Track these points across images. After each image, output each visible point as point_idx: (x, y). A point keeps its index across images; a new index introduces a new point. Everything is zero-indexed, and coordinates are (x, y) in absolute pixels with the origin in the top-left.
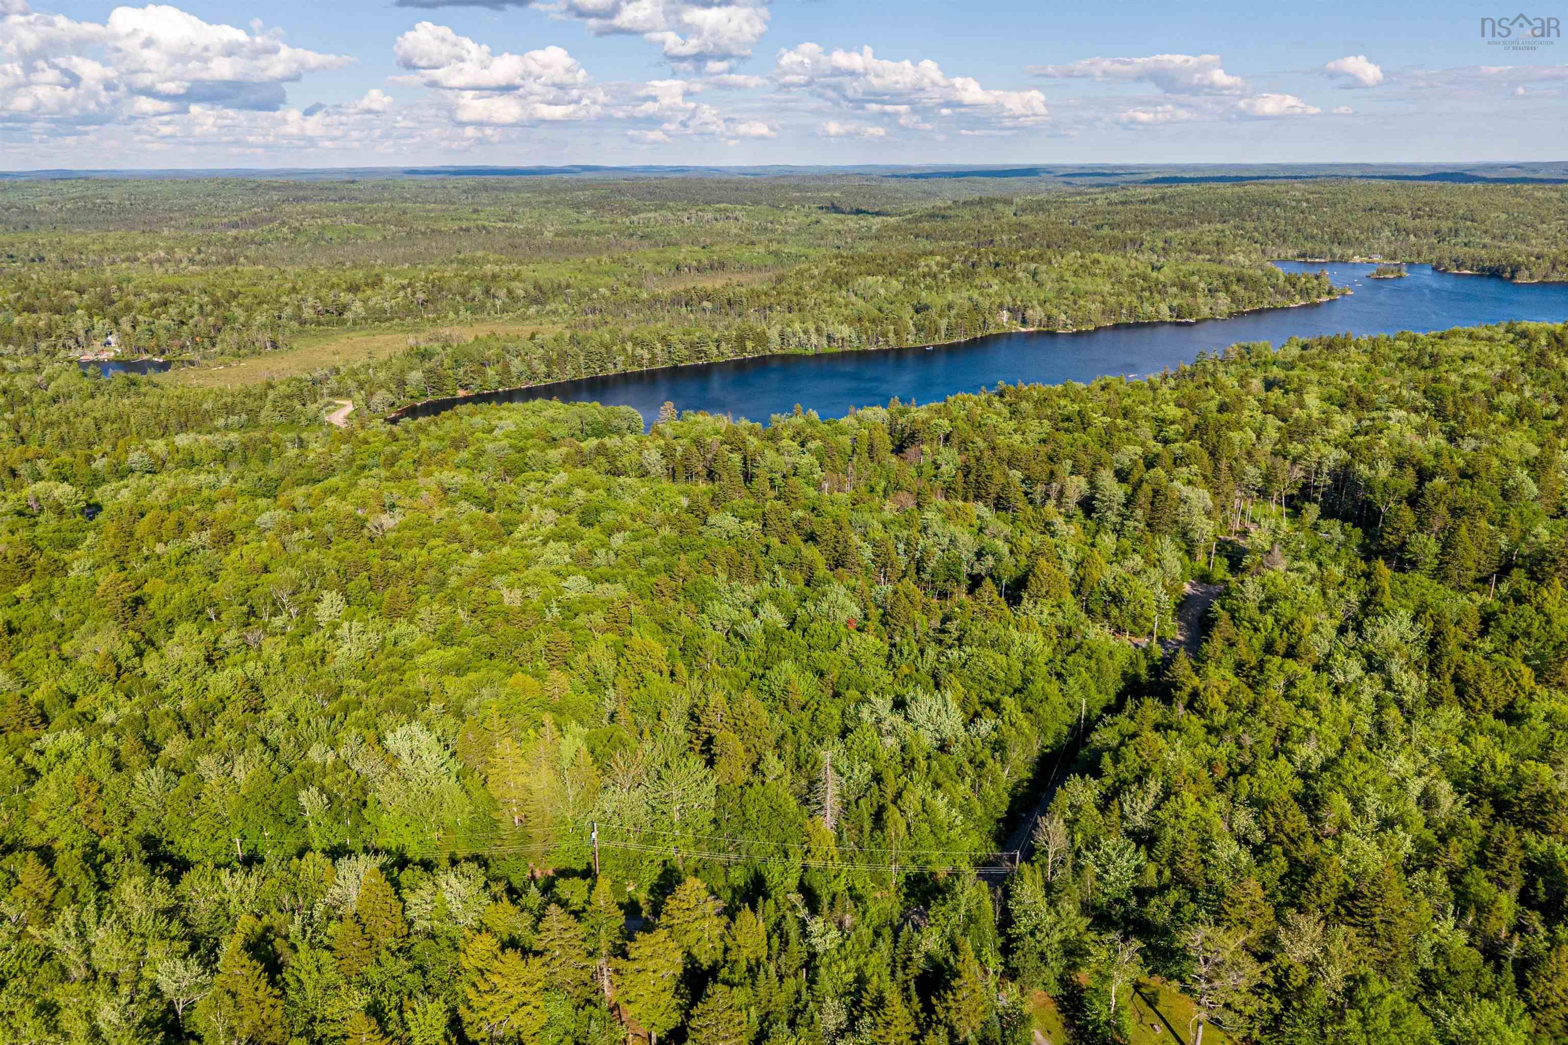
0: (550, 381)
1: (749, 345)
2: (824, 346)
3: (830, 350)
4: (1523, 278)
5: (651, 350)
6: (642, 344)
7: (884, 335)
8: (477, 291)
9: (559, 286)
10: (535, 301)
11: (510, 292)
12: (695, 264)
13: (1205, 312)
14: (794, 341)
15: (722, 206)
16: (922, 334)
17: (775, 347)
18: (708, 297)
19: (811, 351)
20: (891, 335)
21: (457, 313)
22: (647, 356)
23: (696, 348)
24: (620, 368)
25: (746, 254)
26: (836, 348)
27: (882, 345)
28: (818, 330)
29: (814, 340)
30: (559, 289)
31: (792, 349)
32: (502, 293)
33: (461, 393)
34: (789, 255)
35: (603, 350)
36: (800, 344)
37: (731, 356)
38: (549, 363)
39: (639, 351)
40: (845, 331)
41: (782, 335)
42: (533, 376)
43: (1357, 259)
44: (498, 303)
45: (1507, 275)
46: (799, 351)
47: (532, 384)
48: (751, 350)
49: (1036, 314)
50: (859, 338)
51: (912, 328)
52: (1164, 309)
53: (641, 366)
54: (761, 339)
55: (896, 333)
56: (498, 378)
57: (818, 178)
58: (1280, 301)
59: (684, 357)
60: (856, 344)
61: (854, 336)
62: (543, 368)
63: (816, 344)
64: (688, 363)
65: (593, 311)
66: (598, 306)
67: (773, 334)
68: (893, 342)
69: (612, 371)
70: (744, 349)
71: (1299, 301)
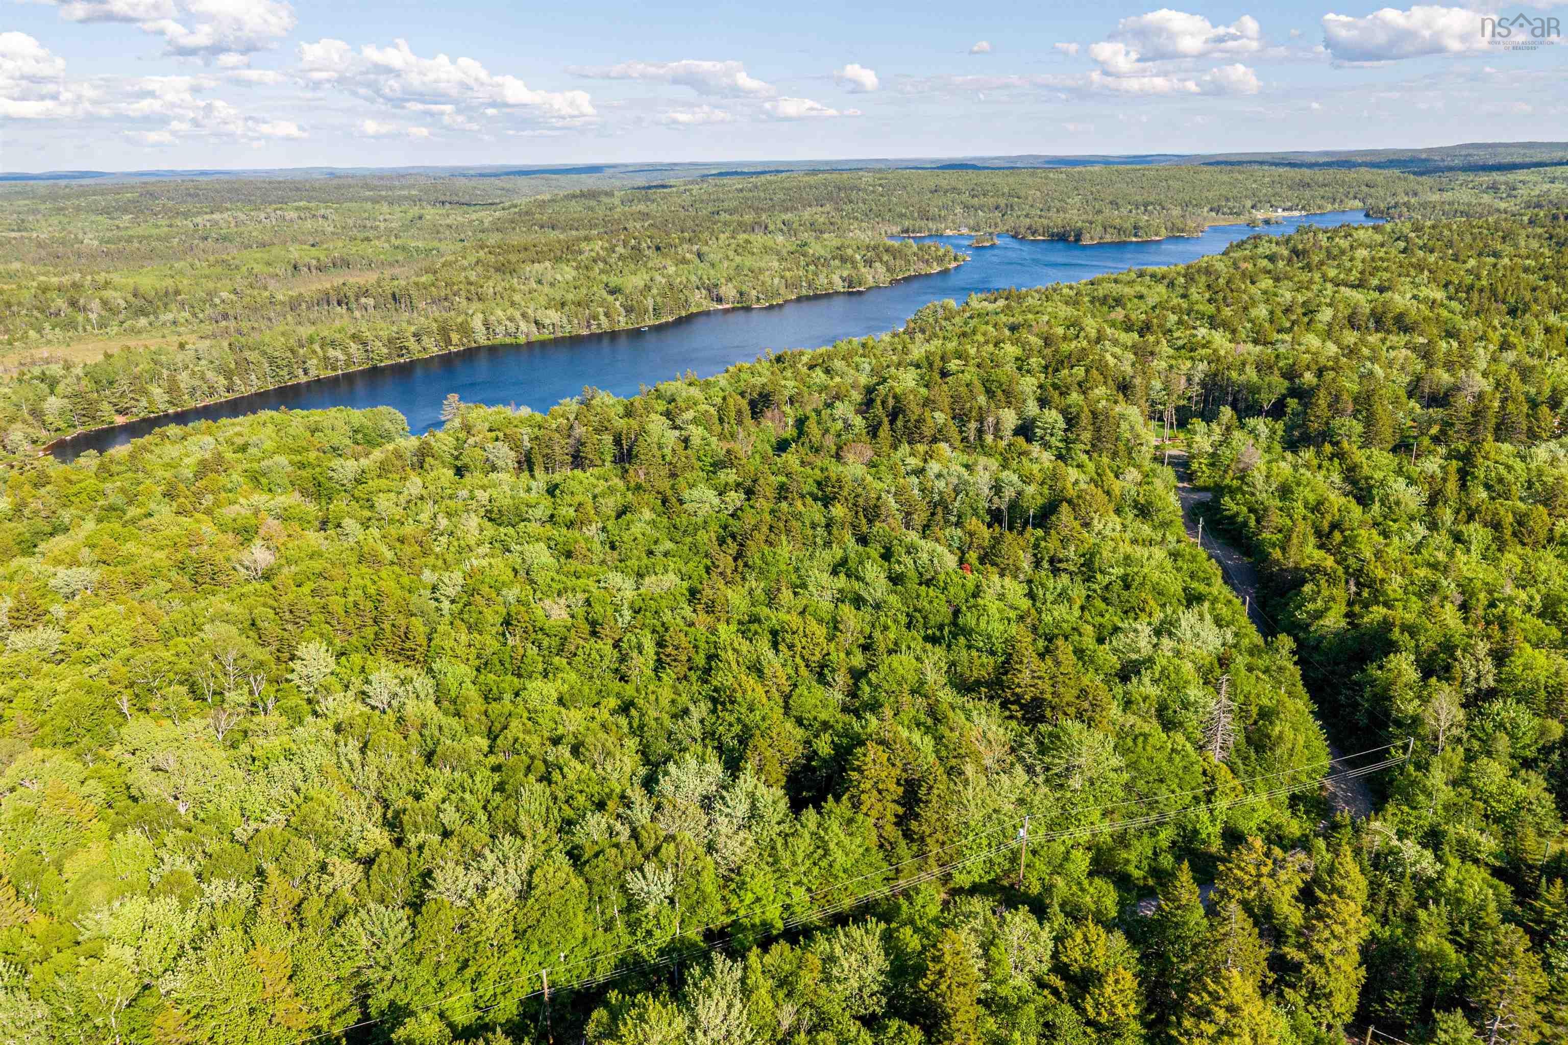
0: (231, 396)
1: (455, 337)
2: (536, 335)
3: (541, 338)
4: (1086, 240)
5: (345, 349)
6: (333, 344)
7: (595, 318)
8: (61, 303)
9: (167, 293)
10: (142, 312)
11: (105, 303)
12: (314, 262)
13: (870, 282)
14: (500, 329)
15: (302, 204)
16: (633, 316)
17: (481, 338)
18: (366, 294)
19: (522, 339)
20: (602, 317)
21: (40, 331)
22: (342, 357)
23: (395, 344)
24: (313, 373)
25: (368, 250)
26: (546, 335)
27: (594, 329)
28: (524, 315)
29: (523, 326)
30: (168, 297)
31: (500, 339)
32: (96, 304)
33: (120, 420)
34: (417, 249)
35: (289, 354)
36: (508, 334)
37: (435, 351)
38: (228, 375)
39: (331, 353)
40: (552, 316)
41: (487, 325)
42: (212, 390)
43: (948, 232)
44: (93, 317)
45: (1072, 238)
46: (508, 340)
47: (209, 401)
48: (457, 343)
49: (729, 291)
50: (570, 322)
51: (622, 310)
52: (836, 279)
53: (334, 369)
54: (465, 330)
55: (607, 315)
56: (166, 397)
57: (381, 178)
58: (925, 269)
59: (384, 356)
60: (568, 328)
61: (565, 320)
62: (222, 381)
63: (527, 332)
64: (389, 362)
65: (225, 317)
66: (231, 312)
67: (477, 323)
68: (605, 324)
69: (303, 379)
70: (448, 342)
71: (936, 269)
